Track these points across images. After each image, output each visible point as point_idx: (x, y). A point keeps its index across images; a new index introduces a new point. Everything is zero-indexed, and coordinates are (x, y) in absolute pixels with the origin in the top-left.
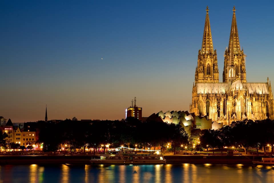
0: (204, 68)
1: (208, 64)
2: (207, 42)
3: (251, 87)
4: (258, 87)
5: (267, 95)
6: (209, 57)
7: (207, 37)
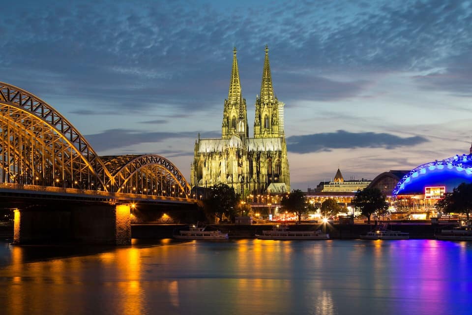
0: (228, 120)
1: (234, 116)
2: (233, 90)
3: (263, 143)
4: (272, 142)
5: (279, 151)
6: (234, 107)
7: (233, 84)
